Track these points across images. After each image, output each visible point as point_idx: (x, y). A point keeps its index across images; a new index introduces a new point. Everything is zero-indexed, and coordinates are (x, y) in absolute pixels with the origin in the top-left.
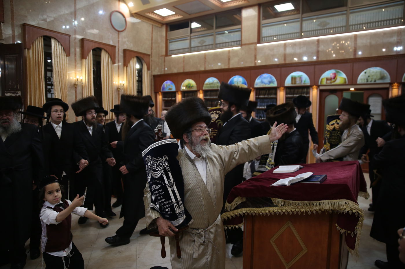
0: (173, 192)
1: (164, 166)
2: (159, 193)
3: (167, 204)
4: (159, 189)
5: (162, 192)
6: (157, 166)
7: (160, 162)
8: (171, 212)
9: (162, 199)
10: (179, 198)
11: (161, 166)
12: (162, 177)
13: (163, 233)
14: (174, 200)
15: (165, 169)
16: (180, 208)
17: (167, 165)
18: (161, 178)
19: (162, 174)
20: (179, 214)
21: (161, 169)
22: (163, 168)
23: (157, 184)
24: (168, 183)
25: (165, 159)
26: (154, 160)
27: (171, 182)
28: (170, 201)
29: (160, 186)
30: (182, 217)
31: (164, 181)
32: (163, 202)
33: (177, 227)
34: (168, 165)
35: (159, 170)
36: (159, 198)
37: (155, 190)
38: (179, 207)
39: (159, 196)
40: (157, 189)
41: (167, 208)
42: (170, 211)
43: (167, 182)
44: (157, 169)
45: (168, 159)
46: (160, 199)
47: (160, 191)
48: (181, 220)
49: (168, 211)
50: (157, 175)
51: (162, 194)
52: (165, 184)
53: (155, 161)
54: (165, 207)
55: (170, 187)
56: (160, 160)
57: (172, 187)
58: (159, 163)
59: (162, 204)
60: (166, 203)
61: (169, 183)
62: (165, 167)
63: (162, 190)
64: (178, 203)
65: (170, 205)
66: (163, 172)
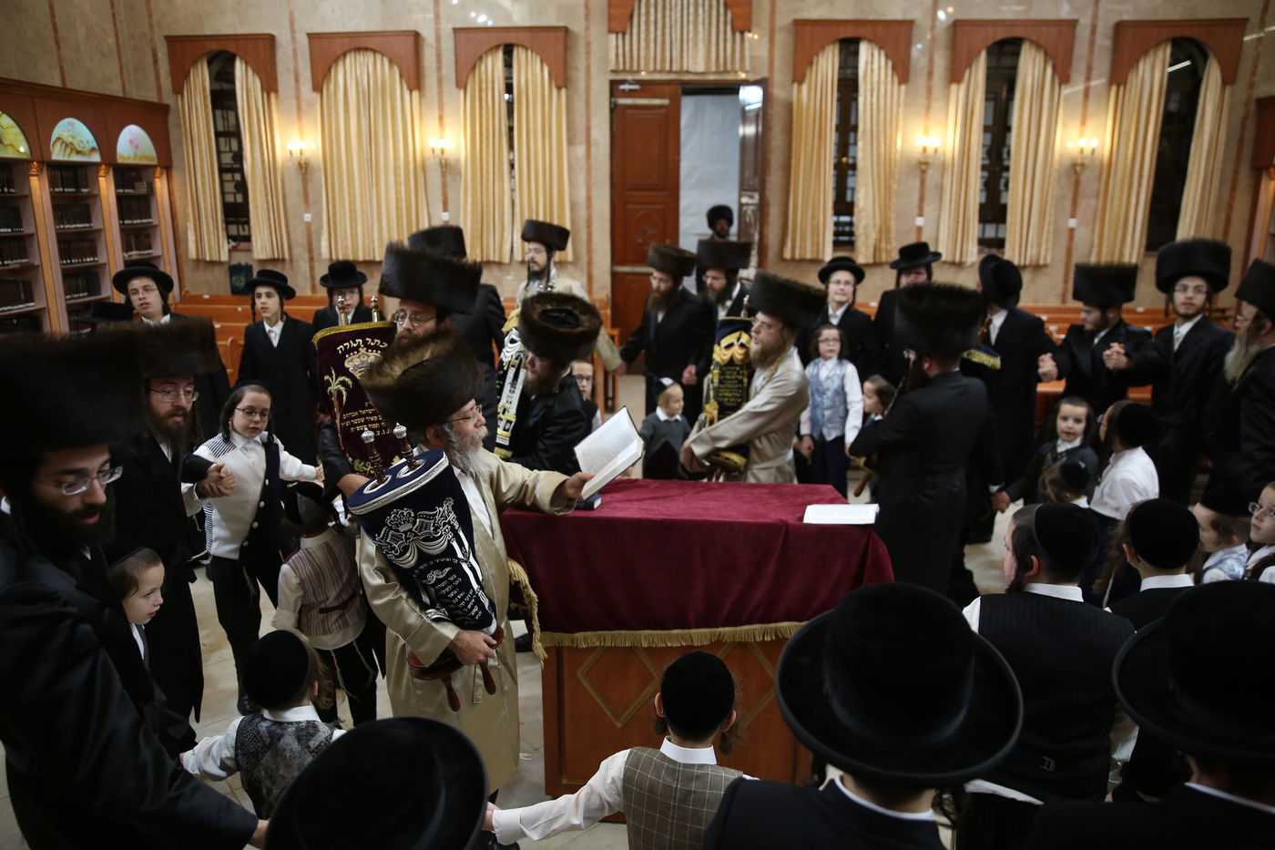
1: (449, 522)
2: (450, 583)
4: (449, 574)
5: (455, 580)
6: (437, 528)
7: (441, 517)
11: (444, 524)
12: (450, 545)
15: (453, 529)
17: (454, 518)
18: (450, 548)
19: (449, 541)
21: (445, 530)
22: (449, 526)
23: (441, 567)
24: (462, 557)
29: (447, 570)
31: (455, 556)
34: (456, 518)
35: (442, 535)
39: (450, 591)
40: (441, 577)
43: (460, 555)
44: (438, 533)
47: (451, 579)
50: (440, 546)
51: (457, 583)
52: (459, 559)
53: (429, 519)
58: (439, 520)
61: (464, 556)
62: (451, 522)
63: (454, 575)
66: (450, 535)
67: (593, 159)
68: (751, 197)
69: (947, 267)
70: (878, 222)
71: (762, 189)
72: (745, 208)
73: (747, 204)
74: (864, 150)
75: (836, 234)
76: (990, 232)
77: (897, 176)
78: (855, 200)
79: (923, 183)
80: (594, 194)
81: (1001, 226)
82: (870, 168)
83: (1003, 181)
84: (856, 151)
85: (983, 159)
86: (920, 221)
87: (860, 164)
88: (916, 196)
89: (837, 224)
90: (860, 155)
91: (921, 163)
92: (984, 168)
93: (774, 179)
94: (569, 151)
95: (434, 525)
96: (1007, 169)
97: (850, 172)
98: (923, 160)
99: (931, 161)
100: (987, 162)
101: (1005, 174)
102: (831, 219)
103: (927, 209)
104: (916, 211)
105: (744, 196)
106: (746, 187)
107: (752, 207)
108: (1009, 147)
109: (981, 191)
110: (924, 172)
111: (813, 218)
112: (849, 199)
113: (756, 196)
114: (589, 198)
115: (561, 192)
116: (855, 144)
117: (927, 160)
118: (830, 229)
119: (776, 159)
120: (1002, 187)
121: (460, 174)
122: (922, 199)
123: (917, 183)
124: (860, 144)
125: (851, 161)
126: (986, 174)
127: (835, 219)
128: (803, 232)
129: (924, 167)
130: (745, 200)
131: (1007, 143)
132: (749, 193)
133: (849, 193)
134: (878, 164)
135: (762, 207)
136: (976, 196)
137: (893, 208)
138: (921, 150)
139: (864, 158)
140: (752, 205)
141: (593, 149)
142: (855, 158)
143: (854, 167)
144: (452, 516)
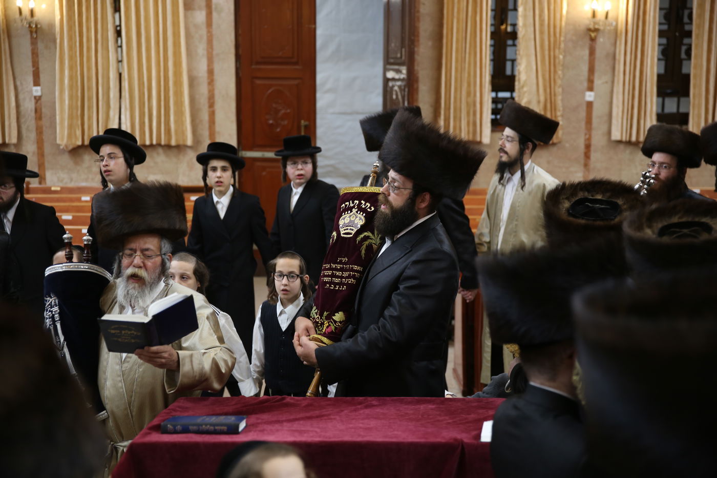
67: (214, 26)
68: (398, 71)
69: (622, 146)
70: (542, 98)
71: (410, 63)
72: (391, 84)
73: (393, 79)
74: (525, 17)
75: (494, 112)
76: (671, 106)
77: (562, 45)
78: (516, 73)
79: (592, 52)
80: (217, 67)
81: (683, 100)
82: (532, 36)
83: (684, 48)
84: (516, 18)
85: (660, 24)
86: (590, 96)
87: (521, 33)
88: (585, 68)
89: (495, 101)
90: (520, 22)
91: (589, 30)
92: (661, 34)
93: (424, 50)
94: (186, 17)
96: (689, 34)
97: (510, 42)
98: (592, 27)
99: (601, 28)
100: (665, 27)
101: (686, 41)
102: (489, 96)
103: (598, 82)
104: (585, 84)
105: (389, 70)
106: (392, 61)
107: (399, 83)
108: (691, 9)
109: (659, 59)
110: (593, 40)
111: (469, 94)
112: (508, 72)
113: (404, 70)
114: (211, 72)
115: (177, 64)
116: (515, 9)
117: (597, 27)
118: (488, 106)
119: (425, 27)
120: (683, 56)
121: (55, 41)
122: (591, 70)
123: (586, 52)
124: (521, 9)
125: (509, 29)
126: (664, 41)
127: (494, 95)
128: (458, 110)
129: (593, 35)
130: (390, 75)
131: (688, 5)
132: (396, 67)
133: (509, 64)
134: (542, 33)
135: (411, 82)
136: (653, 67)
137: (559, 82)
138: (590, 15)
139: (525, 25)
140: (399, 80)
141: (215, 15)
142: (514, 25)
143: (514, 35)
144: (56, 309)
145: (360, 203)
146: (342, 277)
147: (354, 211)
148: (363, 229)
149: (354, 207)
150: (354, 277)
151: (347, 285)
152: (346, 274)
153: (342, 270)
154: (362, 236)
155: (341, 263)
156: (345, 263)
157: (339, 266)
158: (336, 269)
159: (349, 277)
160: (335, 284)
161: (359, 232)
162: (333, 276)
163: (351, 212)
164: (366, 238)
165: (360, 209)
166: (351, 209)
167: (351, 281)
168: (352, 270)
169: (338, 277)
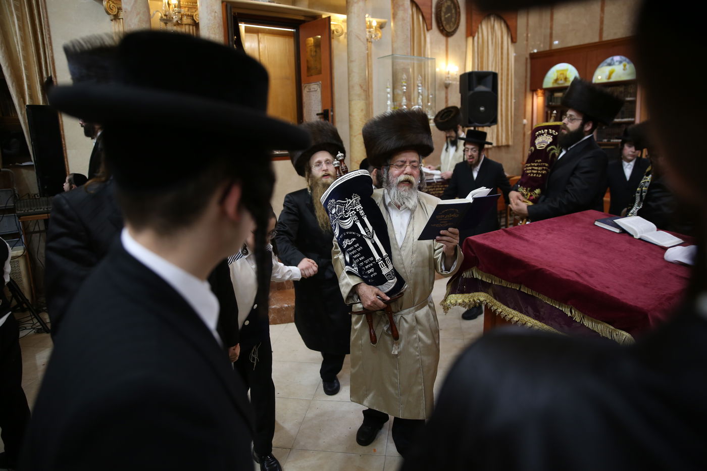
0: (375, 245)
1: (355, 210)
2: (355, 249)
3: (369, 263)
4: (354, 243)
5: (358, 247)
6: (346, 212)
7: (350, 205)
8: (376, 274)
9: (360, 257)
10: (384, 254)
11: (352, 210)
12: (355, 225)
13: (369, 303)
14: (377, 257)
15: (358, 214)
16: (387, 267)
17: (360, 208)
18: (355, 227)
19: (354, 221)
20: (387, 275)
21: (352, 214)
22: (355, 213)
23: (350, 237)
24: (365, 234)
25: (356, 200)
26: (340, 203)
27: (369, 231)
28: (371, 259)
29: (354, 239)
30: (392, 279)
31: (359, 231)
32: (363, 261)
33: (388, 294)
34: (362, 208)
35: (349, 217)
36: (355, 256)
37: (348, 246)
38: (386, 265)
39: (355, 254)
40: (350, 244)
41: (369, 268)
42: (375, 272)
43: (363, 232)
44: (347, 215)
45: (359, 199)
46: (358, 258)
47: (356, 246)
48: (392, 283)
49: (372, 273)
50: (348, 224)
51: (359, 249)
52: (362, 235)
53: (342, 205)
54: (367, 267)
55: (370, 239)
56: (349, 202)
57: (371, 238)
58: (348, 207)
59: (362, 264)
60: (366, 262)
61: (367, 233)
62: (357, 210)
63: (358, 245)
64: (383, 260)
65: (373, 264)
66: (356, 218)
95: (344, 210)
144: (359, 207)
145: (548, 131)
146: (538, 170)
147: (545, 135)
148: (551, 144)
149: (545, 133)
150: (545, 170)
151: (542, 174)
152: (540, 168)
153: (538, 166)
154: (550, 148)
155: (537, 162)
156: (540, 163)
157: (536, 164)
158: (534, 166)
159: (543, 170)
160: (533, 173)
161: (548, 146)
162: (532, 169)
163: (543, 135)
164: (552, 149)
165: (548, 133)
166: (543, 134)
167: (544, 172)
168: (545, 166)
169: (535, 170)
